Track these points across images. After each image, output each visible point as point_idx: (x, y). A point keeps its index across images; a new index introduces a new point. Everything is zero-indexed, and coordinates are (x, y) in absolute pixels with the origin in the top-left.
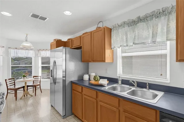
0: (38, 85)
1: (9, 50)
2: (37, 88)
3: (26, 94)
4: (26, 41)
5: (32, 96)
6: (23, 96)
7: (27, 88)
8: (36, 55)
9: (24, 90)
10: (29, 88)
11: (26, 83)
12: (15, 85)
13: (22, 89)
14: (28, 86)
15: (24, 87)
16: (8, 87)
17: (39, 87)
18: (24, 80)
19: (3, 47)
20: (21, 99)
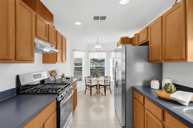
0: (108, 86)
1: (89, 53)
2: (106, 88)
3: (98, 93)
4: (98, 43)
5: (102, 95)
6: (96, 93)
7: (99, 87)
8: (108, 56)
9: (97, 88)
10: (101, 87)
11: (98, 82)
12: (91, 82)
13: (96, 87)
14: (100, 85)
15: (96, 85)
16: (87, 84)
17: (109, 87)
18: (97, 79)
19: (85, 51)
20: (94, 95)
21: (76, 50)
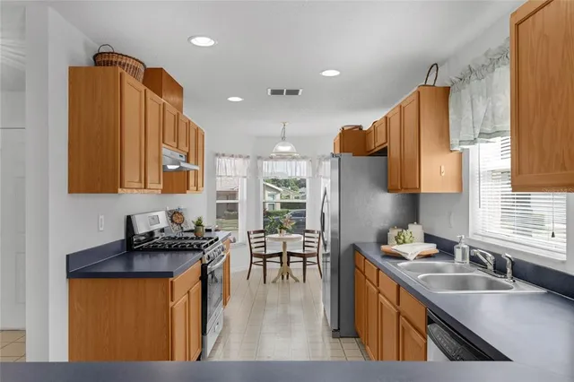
0: (312, 255)
1: (259, 161)
2: (308, 263)
3: (285, 274)
4: (283, 138)
5: (297, 281)
6: (278, 277)
7: (289, 259)
8: (315, 171)
9: (281, 263)
11: (285, 246)
12: (265, 246)
13: (278, 259)
14: (290, 254)
15: (280, 255)
16: (254, 251)
17: (314, 259)
18: (282, 237)
19: (248, 157)
20: (274, 282)
21: (223, 155)
